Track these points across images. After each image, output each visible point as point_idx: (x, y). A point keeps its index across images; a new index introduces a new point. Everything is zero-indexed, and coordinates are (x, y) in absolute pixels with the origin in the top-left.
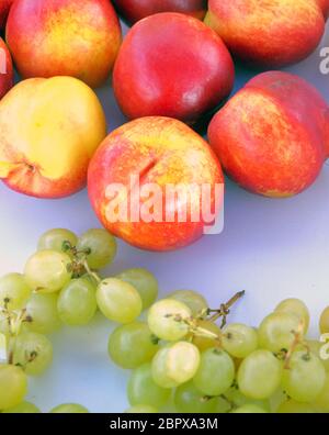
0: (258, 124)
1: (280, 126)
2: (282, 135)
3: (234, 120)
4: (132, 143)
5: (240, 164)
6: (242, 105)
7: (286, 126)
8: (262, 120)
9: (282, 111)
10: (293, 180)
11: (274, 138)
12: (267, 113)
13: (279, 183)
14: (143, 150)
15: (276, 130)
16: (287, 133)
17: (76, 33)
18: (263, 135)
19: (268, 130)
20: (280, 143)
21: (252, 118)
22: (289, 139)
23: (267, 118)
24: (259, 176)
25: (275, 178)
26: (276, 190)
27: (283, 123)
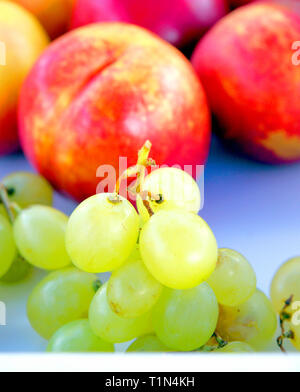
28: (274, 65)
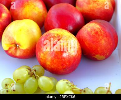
0: (93, 31)
1: (100, 32)
2: (101, 34)
3: (85, 30)
4: (52, 33)
5: (87, 45)
6: (88, 26)
7: (103, 32)
8: (95, 30)
9: (101, 27)
10: (105, 50)
11: (99, 35)
12: (96, 28)
13: (100, 52)
14: (56, 35)
15: (99, 33)
16: (103, 34)
17: (33, 8)
18: (95, 34)
19: (97, 33)
20: (101, 37)
21: (91, 29)
22: (104, 36)
23: (96, 29)
24: (93, 49)
25: (99, 50)
26: (99, 55)
27: (102, 31)
28: (97, 39)
